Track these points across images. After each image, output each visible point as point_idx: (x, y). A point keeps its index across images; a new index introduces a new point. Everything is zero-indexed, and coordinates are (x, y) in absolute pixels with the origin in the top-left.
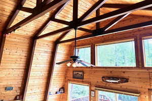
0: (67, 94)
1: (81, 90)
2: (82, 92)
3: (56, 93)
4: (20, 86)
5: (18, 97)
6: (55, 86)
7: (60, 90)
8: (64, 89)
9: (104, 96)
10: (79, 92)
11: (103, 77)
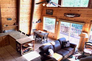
0: (43, 23)
1: (51, 21)
2: (51, 23)
3: (37, 22)
4: (15, 18)
5: (15, 24)
6: (36, 18)
7: (39, 21)
8: (41, 20)
9: (63, 25)
10: (49, 22)
11: (65, 14)
